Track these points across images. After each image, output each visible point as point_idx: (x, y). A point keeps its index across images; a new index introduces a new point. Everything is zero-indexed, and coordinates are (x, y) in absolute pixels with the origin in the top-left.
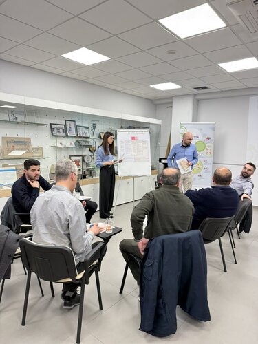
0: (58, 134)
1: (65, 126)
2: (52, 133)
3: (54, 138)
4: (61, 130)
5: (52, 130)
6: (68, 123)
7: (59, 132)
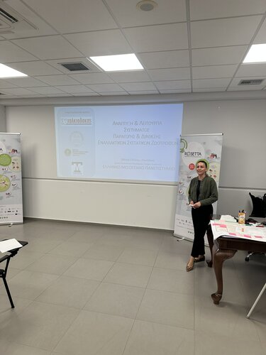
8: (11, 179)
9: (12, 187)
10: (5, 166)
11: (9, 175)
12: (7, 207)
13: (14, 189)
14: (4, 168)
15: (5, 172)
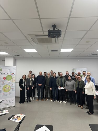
8: (11, 86)
9: (11, 90)
10: (9, 80)
11: (10, 84)
12: (9, 99)
13: (12, 90)
14: (9, 81)
15: (9, 83)
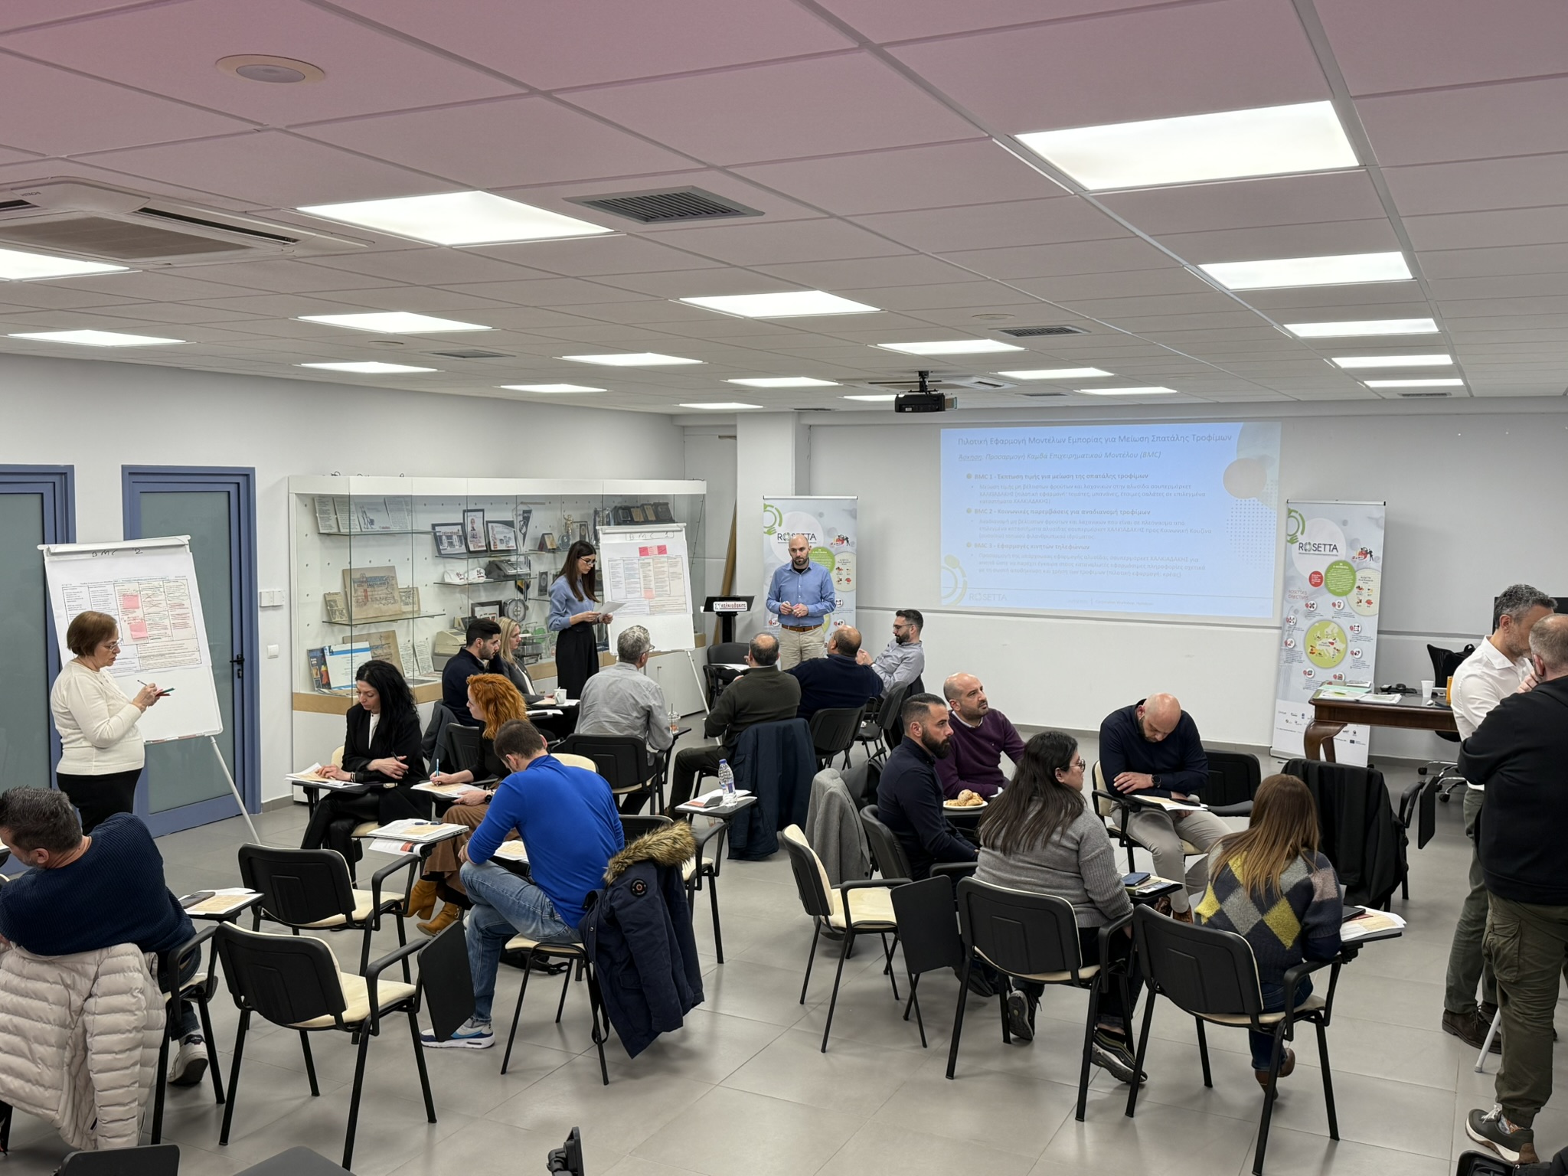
0: (450, 550)
1: (463, 525)
2: (439, 550)
3: (441, 560)
4: (455, 538)
5: (438, 540)
6: (470, 516)
7: (451, 544)
